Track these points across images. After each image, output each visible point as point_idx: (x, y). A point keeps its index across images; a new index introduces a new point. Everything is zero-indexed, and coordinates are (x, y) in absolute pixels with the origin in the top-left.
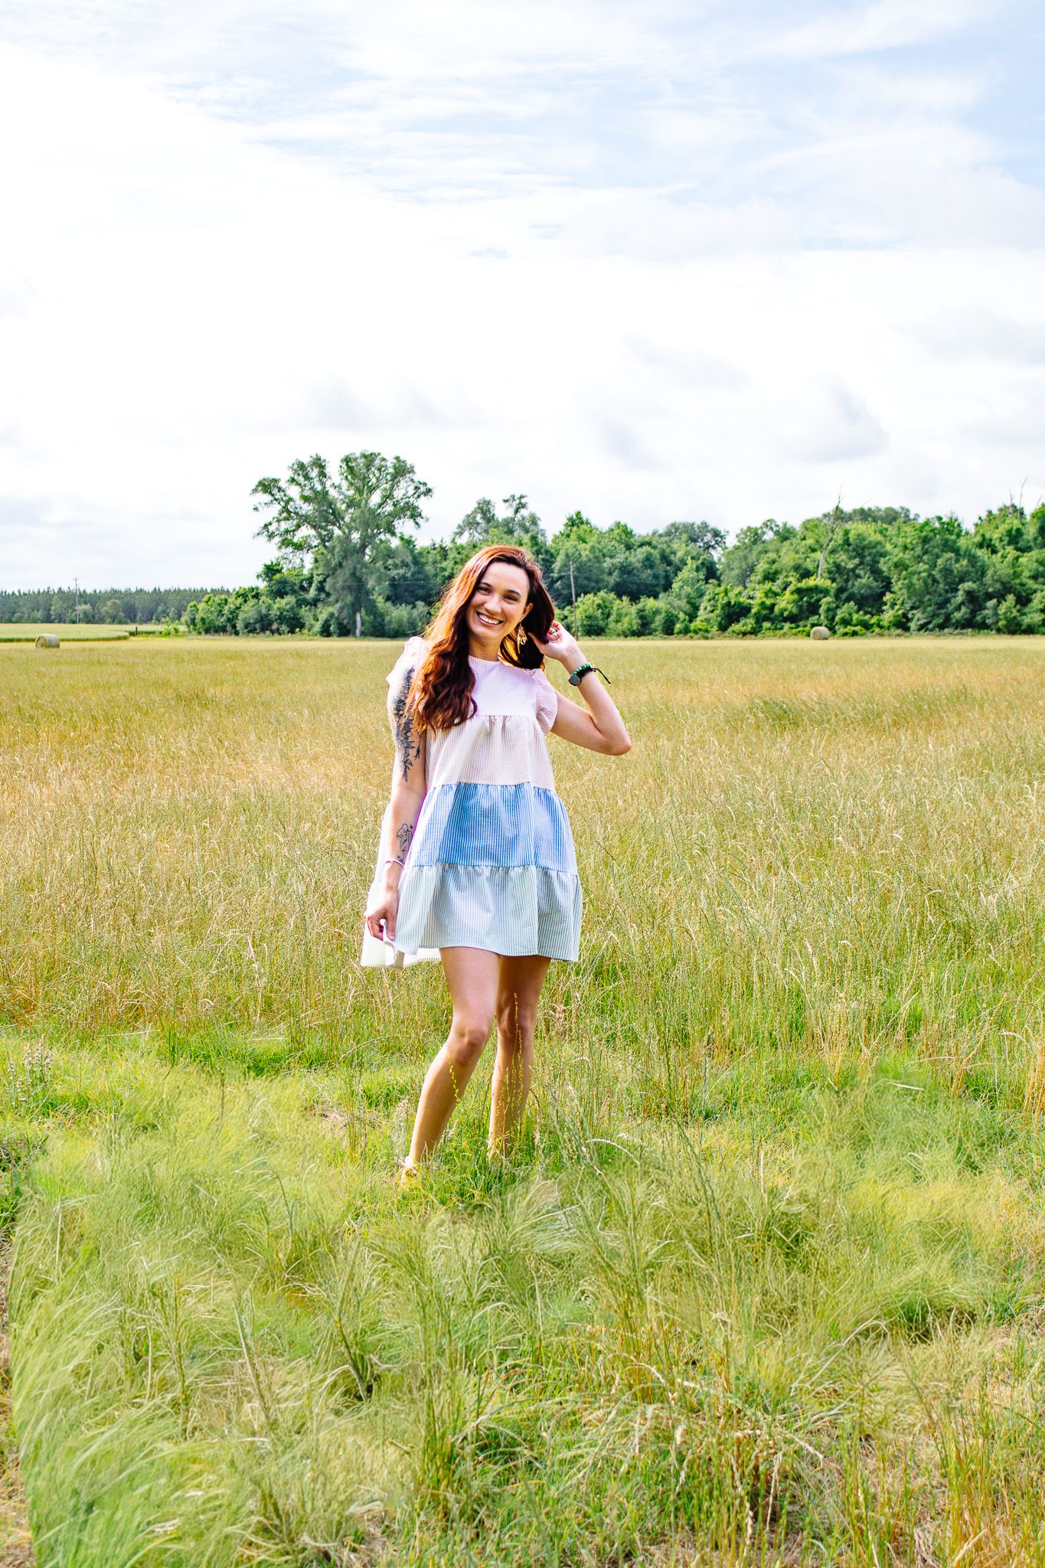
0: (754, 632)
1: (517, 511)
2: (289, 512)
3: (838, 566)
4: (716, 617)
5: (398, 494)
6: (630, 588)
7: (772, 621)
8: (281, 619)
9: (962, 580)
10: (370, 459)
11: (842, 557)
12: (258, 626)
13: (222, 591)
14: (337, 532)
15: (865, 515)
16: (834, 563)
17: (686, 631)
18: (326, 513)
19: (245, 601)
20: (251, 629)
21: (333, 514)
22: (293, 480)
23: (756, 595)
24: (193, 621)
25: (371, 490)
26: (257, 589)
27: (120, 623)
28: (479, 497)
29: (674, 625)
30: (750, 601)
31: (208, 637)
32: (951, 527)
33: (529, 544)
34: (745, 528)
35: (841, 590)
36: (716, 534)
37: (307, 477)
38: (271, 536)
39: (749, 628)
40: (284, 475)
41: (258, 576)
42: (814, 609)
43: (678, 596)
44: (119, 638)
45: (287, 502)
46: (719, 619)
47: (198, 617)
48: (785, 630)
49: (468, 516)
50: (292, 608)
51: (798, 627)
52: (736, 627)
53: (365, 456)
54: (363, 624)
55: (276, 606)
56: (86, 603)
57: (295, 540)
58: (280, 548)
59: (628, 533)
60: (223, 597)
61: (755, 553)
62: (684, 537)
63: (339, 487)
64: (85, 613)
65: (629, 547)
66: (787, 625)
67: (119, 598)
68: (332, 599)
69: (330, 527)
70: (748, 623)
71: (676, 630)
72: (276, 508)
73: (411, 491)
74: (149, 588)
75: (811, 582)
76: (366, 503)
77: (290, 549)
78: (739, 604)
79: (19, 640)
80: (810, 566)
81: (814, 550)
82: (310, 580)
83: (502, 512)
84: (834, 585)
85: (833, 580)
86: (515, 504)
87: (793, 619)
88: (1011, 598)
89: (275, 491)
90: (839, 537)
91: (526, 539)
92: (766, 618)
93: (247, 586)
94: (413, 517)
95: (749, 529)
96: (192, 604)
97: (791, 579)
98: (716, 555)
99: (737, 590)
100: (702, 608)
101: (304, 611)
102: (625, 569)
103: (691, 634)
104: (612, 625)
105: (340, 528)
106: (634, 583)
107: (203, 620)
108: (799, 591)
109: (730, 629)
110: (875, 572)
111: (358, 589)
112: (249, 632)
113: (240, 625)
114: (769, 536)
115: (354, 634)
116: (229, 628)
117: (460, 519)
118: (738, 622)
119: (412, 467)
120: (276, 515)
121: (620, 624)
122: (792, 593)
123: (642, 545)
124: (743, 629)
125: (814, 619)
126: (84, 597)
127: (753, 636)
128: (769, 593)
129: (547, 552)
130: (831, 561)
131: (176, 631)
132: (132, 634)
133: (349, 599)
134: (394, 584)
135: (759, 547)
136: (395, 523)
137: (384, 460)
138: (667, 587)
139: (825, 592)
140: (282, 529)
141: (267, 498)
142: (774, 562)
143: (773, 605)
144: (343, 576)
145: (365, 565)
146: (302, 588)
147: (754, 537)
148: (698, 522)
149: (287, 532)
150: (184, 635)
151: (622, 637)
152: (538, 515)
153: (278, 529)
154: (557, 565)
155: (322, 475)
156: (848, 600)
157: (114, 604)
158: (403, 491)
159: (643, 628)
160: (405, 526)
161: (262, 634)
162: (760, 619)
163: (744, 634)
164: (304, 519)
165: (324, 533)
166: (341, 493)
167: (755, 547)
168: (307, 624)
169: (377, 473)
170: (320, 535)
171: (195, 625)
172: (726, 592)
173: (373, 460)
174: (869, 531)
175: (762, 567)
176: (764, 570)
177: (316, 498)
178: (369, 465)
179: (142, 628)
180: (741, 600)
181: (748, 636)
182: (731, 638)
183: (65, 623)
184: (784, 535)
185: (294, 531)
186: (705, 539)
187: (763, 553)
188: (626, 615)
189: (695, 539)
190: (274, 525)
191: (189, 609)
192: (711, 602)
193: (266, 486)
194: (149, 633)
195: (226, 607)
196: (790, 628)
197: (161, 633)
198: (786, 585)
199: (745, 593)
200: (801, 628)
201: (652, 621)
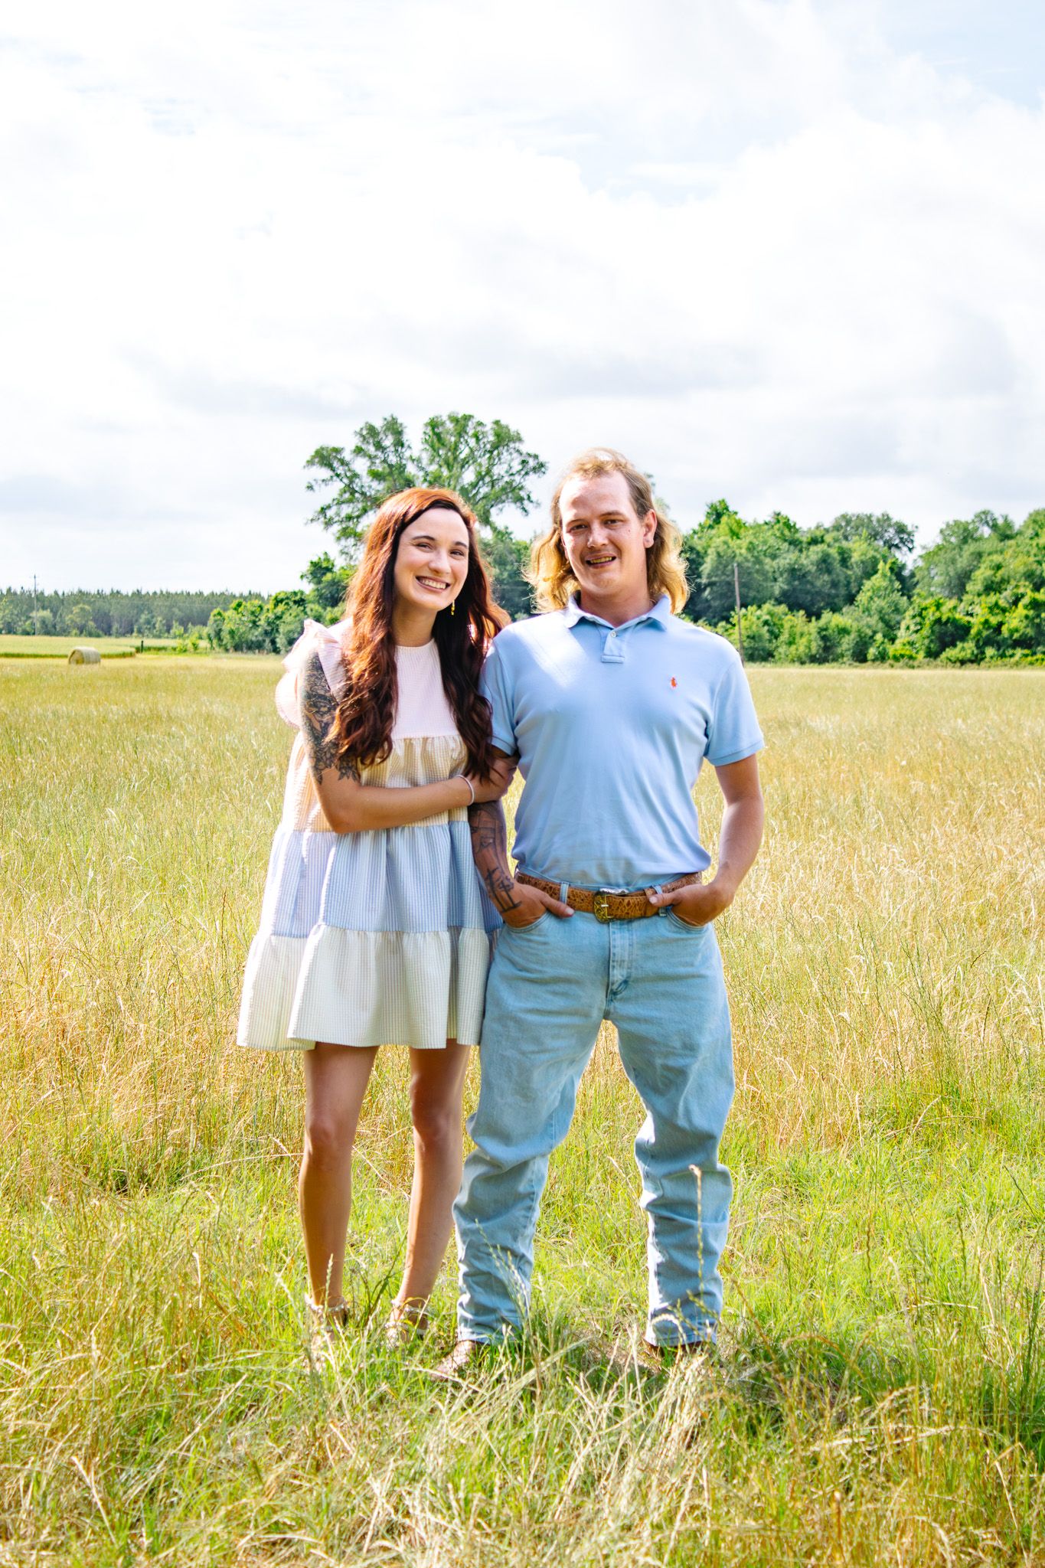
0: (977, 660)
2: (353, 492)
4: (922, 639)
5: (497, 470)
6: (805, 600)
7: (998, 645)
10: (461, 423)
13: (258, 596)
17: (882, 657)
19: (287, 609)
22: (359, 451)
23: (977, 612)
24: (218, 634)
25: (464, 463)
26: (302, 593)
27: (90, 635)
29: (867, 649)
30: (968, 618)
31: (239, 655)
34: (951, 523)
36: (901, 529)
37: (379, 446)
38: (329, 523)
39: (968, 654)
41: (302, 577)
43: (867, 610)
44: (124, 655)
45: (351, 479)
46: (926, 642)
47: (227, 627)
48: (1017, 658)
51: (1034, 654)
52: (950, 653)
53: (455, 420)
56: (44, 608)
57: (359, 530)
58: (339, 539)
59: (790, 526)
60: (257, 602)
61: (967, 555)
62: (865, 532)
63: (420, 460)
64: (44, 622)
65: (795, 546)
66: (1019, 652)
67: (89, 603)
70: (967, 648)
71: (870, 656)
72: (338, 485)
73: (516, 466)
74: (127, 589)
77: (351, 541)
78: (954, 622)
87: (1026, 643)
89: (336, 464)
92: (988, 642)
93: (290, 589)
94: (520, 500)
95: (957, 523)
96: (215, 611)
97: (1021, 590)
98: (909, 559)
99: (950, 603)
100: (903, 626)
102: (794, 572)
103: (891, 661)
104: (782, 650)
106: (808, 592)
107: (232, 633)
109: (943, 655)
114: (983, 532)
116: (268, 644)
118: (955, 646)
119: (518, 434)
120: (336, 496)
121: (793, 647)
122: (1026, 607)
123: (814, 541)
124: (961, 655)
126: (40, 600)
127: (975, 665)
128: (994, 608)
129: (692, 550)
131: (195, 647)
132: (140, 649)
135: (970, 548)
136: (493, 511)
137: (480, 424)
138: (851, 599)
140: (343, 515)
141: (326, 473)
142: (999, 567)
143: (1001, 624)
147: (967, 535)
148: (877, 513)
149: (349, 518)
150: (205, 652)
151: (796, 664)
153: (338, 515)
154: (706, 568)
155: (399, 443)
157: (82, 609)
158: (505, 467)
159: (826, 653)
162: (982, 644)
163: (963, 662)
166: (422, 469)
167: (966, 547)
169: (472, 442)
171: (220, 639)
172: (938, 606)
173: (465, 426)
175: (982, 574)
176: (985, 579)
177: (391, 474)
178: (461, 433)
179: (149, 642)
180: (957, 616)
181: (969, 665)
182: (945, 667)
183: (15, 633)
184: (1005, 533)
185: (358, 517)
186: (887, 536)
187: (979, 555)
188: (802, 635)
189: (875, 536)
190: (334, 509)
191: (212, 618)
192: (918, 619)
193: (325, 458)
194: (159, 649)
195: (263, 617)
196: (1026, 656)
197: (174, 649)
198: (1018, 598)
199: (961, 608)
200: (1039, 656)
201: (839, 643)
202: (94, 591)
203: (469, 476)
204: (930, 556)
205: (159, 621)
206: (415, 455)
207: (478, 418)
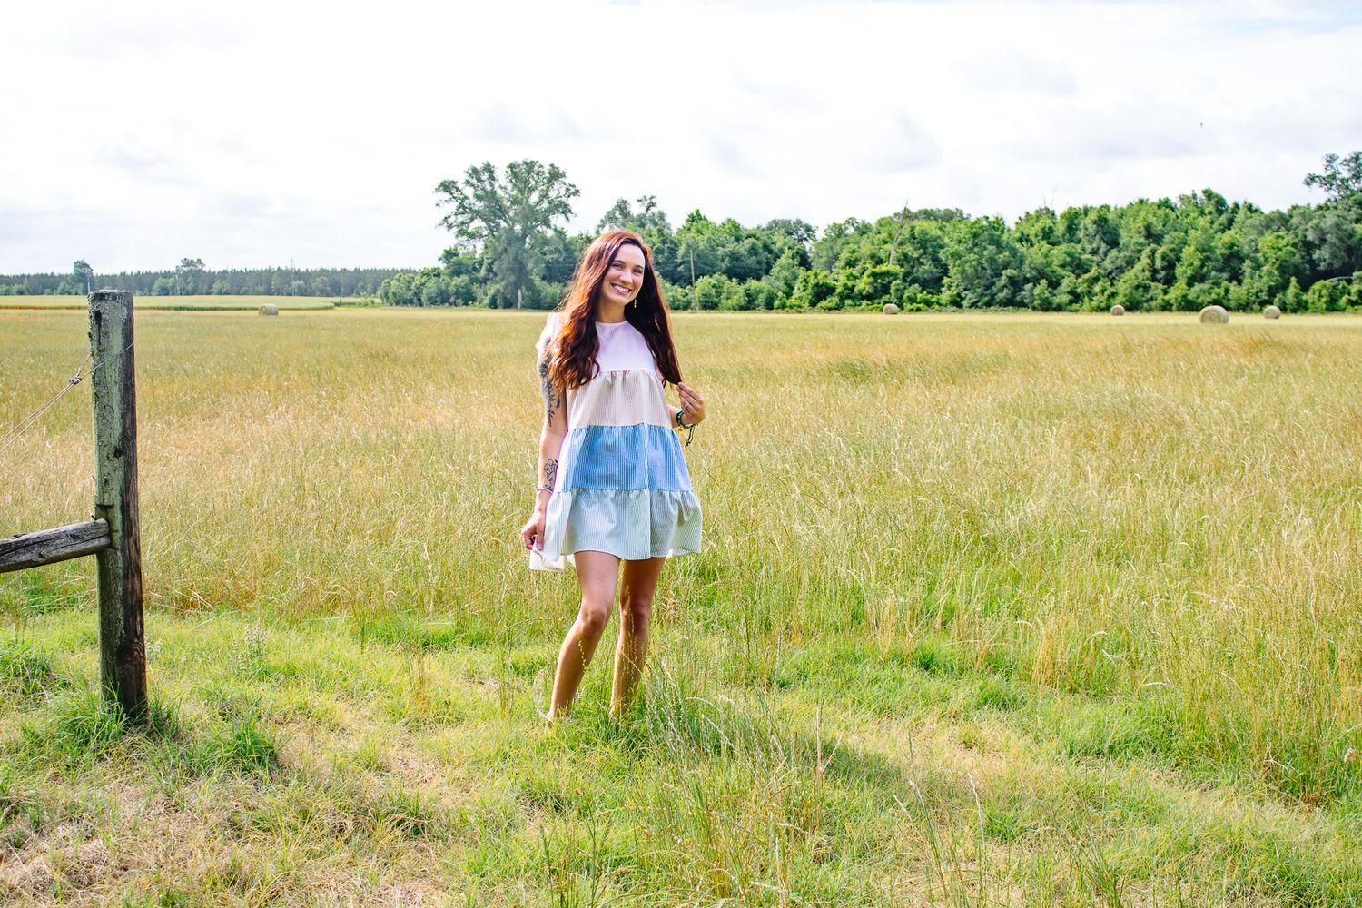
0: (838, 308)
1: (648, 209)
2: (464, 208)
3: (905, 255)
4: (808, 295)
5: (553, 194)
6: (739, 272)
7: (853, 299)
8: (457, 294)
9: (1005, 267)
10: (530, 166)
11: (908, 248)
12: (438, 299)
13: (410, 271)
14: (503, 224)
15: (928, 215)
16: (903, 252)
17: (783, 307)
18: (494, 209)
19: (429, 279)
20: (433, 302)
21: (500, 209)
22: (468, 182)
23: (839, 278)
24: (386, 295)
25: (531, 190)
26: (438, 269)
27: (328, 296)
28: (618, 197)
29: (774, 301)
30: (835, 283)
31: (398, 308)
32: (997, 225)
33: (657, 236)
34: (831, 224)
35: (907, 275)
36: (808, 229)
37: (479, 180)
39: (833, 304)
40: (460, 178)
41: (440, 259)
42: (885, 289)
43: (777, 279)
44: (326, 308)
45: (463, 200)
46: (810, 297)
47: (391, 292)
48: (863, 306)
49: (609, 212)
50: (466, 285)
51: (873, 304)
52: (823, 303)
53: (526, 163)
54: (523, 299)
55: (453, 283)
56: (300, 280)
57: (470, 230)
58: (457, 236)
59: (736, 227)
60: (411, 275)
61: (839, 244)
62: (782, 231)
63: (505, 188)
64: (299, 287)
65: (738, 239)
66: (864, 303)
67: (327, 276)
68: (498, 278)
69: (498, 220)
70: (833, 300)
71: (776, 306)
72: (455, 204)
73: (563, 192)
74: (351, 268)
75: (883, 268)
76: (527, 201)
77: (465, 238)
78: (826, 285)
79: (245, 309)
80: (883, 256)
81: (886, 242)
82: (481, 263)
83: (636, 210)
84: (903, 269)
85: (902, 266)
86: (646, 203)
87: (869, 297)
88: (1044, 282)
89: (454, 191)
90: (906, 232)
91: (655, 230)
92: (848, 297)
93: (430, 266)
94: (564, 213)
95: (835, 225)
96: (386, 281)
97: (867, 265)
98: (808, 246)
99: (825, 274)
100: (796, 287)
101: (475, 287)
102: (734, 257)
103: (787, 309)
104: (723, 301)
105: (505, 221)
106: (742, 268)
107: (394, 294)
108: (874, 275)
109: (819, 305)
110: (936, 260)
111: (520, 270)
112: (432, 303)
113: (424, 298)
114: (851, 231)
115: (516, 307)
116: (415, 300)
117: (602, 215)
118: (825, 299)
119: (564, 173)
120: (455, 210)
121: (729, 301)
122: (868, 277)
123: (748, 237)
124: (830, 305)
125: (886, 298)
126: (298, 275)
127: (837, 311)
128: (849, 277)
129: (671, 242)
130: (900, 251)
131: (373, 303)
132: (337, 305)
133: (512, 278)
134: (549, 266)
135: (843, 240)
136: (551, 217)
137: (541, 166)
138: (767, 272)
139: (895, 276)
140: (459, 221)
141: (447, 196)
142: (854, 252)
143: (854, 286)
144: (507, 260)
145: (525, 251)
146: (475, 269)
147: (839, 231)
148: (794, 219)
149: (463, 223)
150: (379, 305)
151: (732, 311)
152: (665, 212)
153: (455, 222)
154: (681, 251)
155: (492, 178)
156: (914, 281)
157: (323, 280)
158: (556, 192)
159: (749, 304)
160: (557, 220)
161: (442, 306)
162: (843, 297)
163: (830, 309)
164: (477, 214)
165: (493, 225)
166: (507, 193)
167: (839, 240)
168: (478, 297)
169: (536, 178)
170: (489, 227)
171: (388, 298)
172: (816, 275)
173: (533, 167)
174: (932, 228)
175: (844, 256)
176: (847, 259)
177: (486, 196)
178: (529, 171)
179: (345, 300)
180: (828, 282)
181: (834, 311)
182: (820, 312)
183: (283, 295)
184: (863, 230)
185: (468, 223)
186: (799, 233)
187: (846, 244)
188: (735, 294)
189: (792, 233)
190: (453, 218)
191: (383, 285)
192: (804, 283)
193: (447, 187)
194: (351, 304)
195: (414, 284)
196: (868, 305)
197: (360, 304)
198: (864, 270)
199: (831, 277)
200: (875, 305)
201: (757, 298)
202: (330, 269)
203: (534, 197)
204: (821, 245)
207: (541, 163)
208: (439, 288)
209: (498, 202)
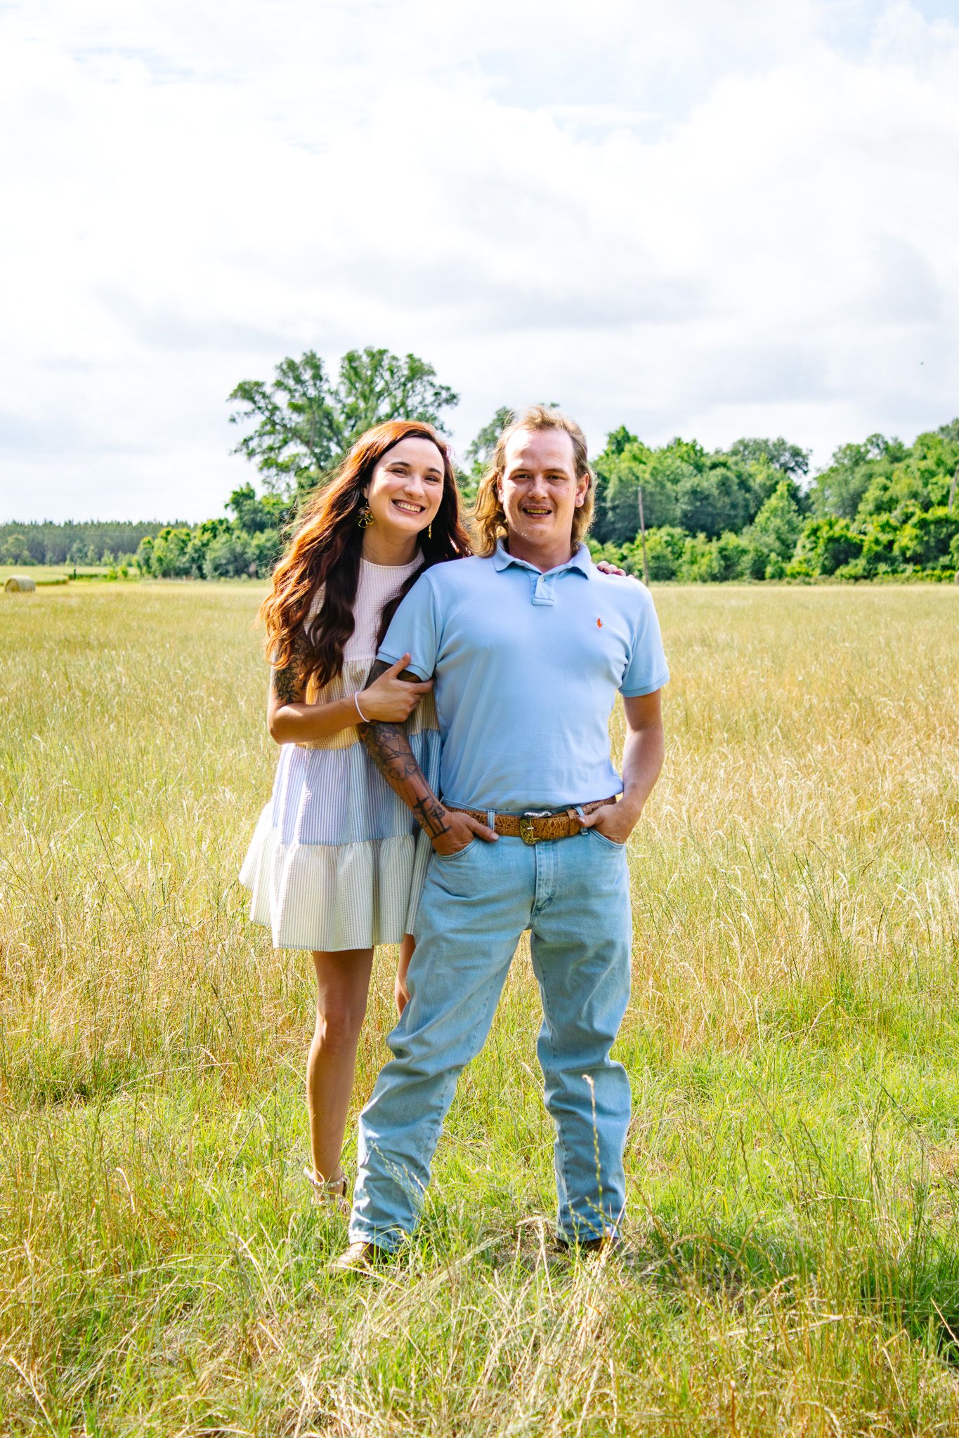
0: (869, 575)
2: (274, 424)
4: (818, 556)
5: (413, 402)
6: (705, 522)
7: (892, 561)
8: (260, 559)
10: (377, 357)
12: (231, 568)
13: (185, 525)
17: (780, 575)
18: (320, 425)
19: (215, 536)
20: (221, 571)
21: (330, 426)
22: (279, 384)
23: (868, 529)
24: (147, 562)
25: (380, 394)
26: (227, 521)
27: (25, 563)
28: (498, 407)
29: (765, 567)
30: (862, 537)
31: (168, 581)
34: (844, 446)
36: (796, 453)
37: (298, 380)
38: (251, 454)
39: (861, 571)
41: (227, 505)
42: (942, 547)
43: (765, 530)
44: (57, 583)
45: (272, 412)
46: (821, 559)
47: (155, 555)
48: (908, 574)
49: (485, 431)
50: (274, 546)
51: (924, 569)
52: (843, 570)
53: (371, 355)
55: (255, 542)
57: (281, 460)
58: (261, 469)
60: (185, 531)
61: (859, 476)
62: (764, 457)
63: (338, 393)
66: (910, 568)
67: (24, 533)
69: (326, 443)
70: (858, 565)
71: (768, 575)
72: (260, 418)
73: (429, 398)
74: (59, 520)
75: (939, 513)
77: (274, 471)
78: (846, 540)
80: (937, 495)
87: (916, 559)
89: (258, 398)
92: (883, 559)
93: (215, 518)
95: (849, 446)
96: (146, 539)
97: (911, 510)
98: (804, 482)
99: (842, 522)
100: (799, 545)
102: (696, 494)
103: (787, 579)
104: (684, 569)
105: (338, 444)
106: (709, 514)
107: (160, 560)
108: (923, 524)
109: (838, 572)
112: (221, 574)
113: (207, 567)
114: (874, 454)
116: (194, 570)
117: (474, 434)
118: (847, 563)
119: (431, 368)
120: (258, 428)
121: (695, 568)
122: (914, 526)
123: (714, 466)
124: (853, 572)
125: (944, 560)
127: (868, 581)
128: (885, 527)
131: (125, 574)
132: (73, 577)
135: (862, 470)
137: (394, 358)
138: (751, 519)
140: (265, 446)
141: (247, 406)
142: (886, 488)
143: (891, 543)
146: (283, 520)
147: (858, 457)
148: (773, 438)
149: (271, 449)
150: (135, 579)
151: (699, 582)
153: (260, 446)
154: (610, 492)
155: (317, 377)
157: (17, 539)
158: (419, 398)
159: (727, 571)
161: (236, 578)
162: (877, 558)
163: (856, 578)
164: (295, 434)
165: (317, 450)
166: (340, 401)
167: (857, 469)
169: (387, 375)
170: (313, 452)
171: (149, 567)
172: (831, 525)
173: (380, 360)
175: (872, 494)
176: (876, 499)
177: (310, 407)
178: (377, 366)
179: (81, 570)
180: (850, 534)
181: (862, 581)
182: (840, 583)
184: (896, 455)
185: (280, 448)
186: (782, 460)
187: (870, 477)
188: (703, 555)
189: (772, 459)
190: (256, 441)
191: (141, 546)
192: (813, 538)
193: (247, 391)
194: (92, 576)
195: (190, 545)
196: (916, 571)
197: (105, 576)
198: (907, 517)
199: (854, 526)
200: (929, 572)
201: (736, 564)
202: (27, 522)
204: (822, 479)
205: (91, 550)
206: (333, 388)
208: (232, 551)
209: (328, 415)
